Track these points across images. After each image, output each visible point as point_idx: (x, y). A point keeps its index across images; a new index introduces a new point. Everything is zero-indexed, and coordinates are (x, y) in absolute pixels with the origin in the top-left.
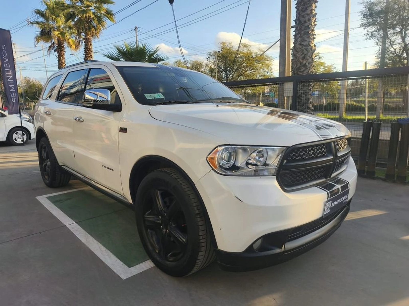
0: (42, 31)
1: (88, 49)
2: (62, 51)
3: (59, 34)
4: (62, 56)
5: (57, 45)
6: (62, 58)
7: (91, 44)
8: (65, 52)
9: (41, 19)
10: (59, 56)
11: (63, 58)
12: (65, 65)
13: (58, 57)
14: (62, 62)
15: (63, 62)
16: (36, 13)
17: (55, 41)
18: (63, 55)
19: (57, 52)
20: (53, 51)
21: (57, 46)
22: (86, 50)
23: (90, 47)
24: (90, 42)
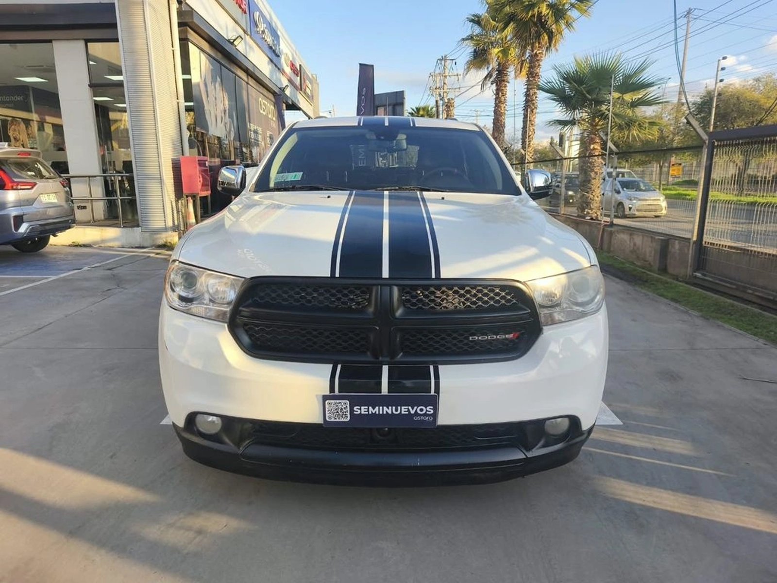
0: (475, 50)
1: (532, 75)
2: (504, 81)
3: (499, 52)
4: (503, 90)
5: (497, 72)
6: (500, 93)
7: (539, 65)
8: (509, 82)
9: (477, 30)
10: (497, 90)
11: (502, 93)
12: (505, 105)
13: (495, 93)
14: (500, 102)
15: (503, 100)
16: (470, 21)
17: (494, 64)
18: (503, 88)
19: (495, 84)
20: (489, 85)
21: (497, 74)
22: (530, 76)
23: (538, 70)
24: (538, 60)
